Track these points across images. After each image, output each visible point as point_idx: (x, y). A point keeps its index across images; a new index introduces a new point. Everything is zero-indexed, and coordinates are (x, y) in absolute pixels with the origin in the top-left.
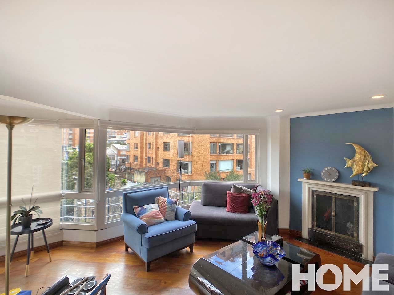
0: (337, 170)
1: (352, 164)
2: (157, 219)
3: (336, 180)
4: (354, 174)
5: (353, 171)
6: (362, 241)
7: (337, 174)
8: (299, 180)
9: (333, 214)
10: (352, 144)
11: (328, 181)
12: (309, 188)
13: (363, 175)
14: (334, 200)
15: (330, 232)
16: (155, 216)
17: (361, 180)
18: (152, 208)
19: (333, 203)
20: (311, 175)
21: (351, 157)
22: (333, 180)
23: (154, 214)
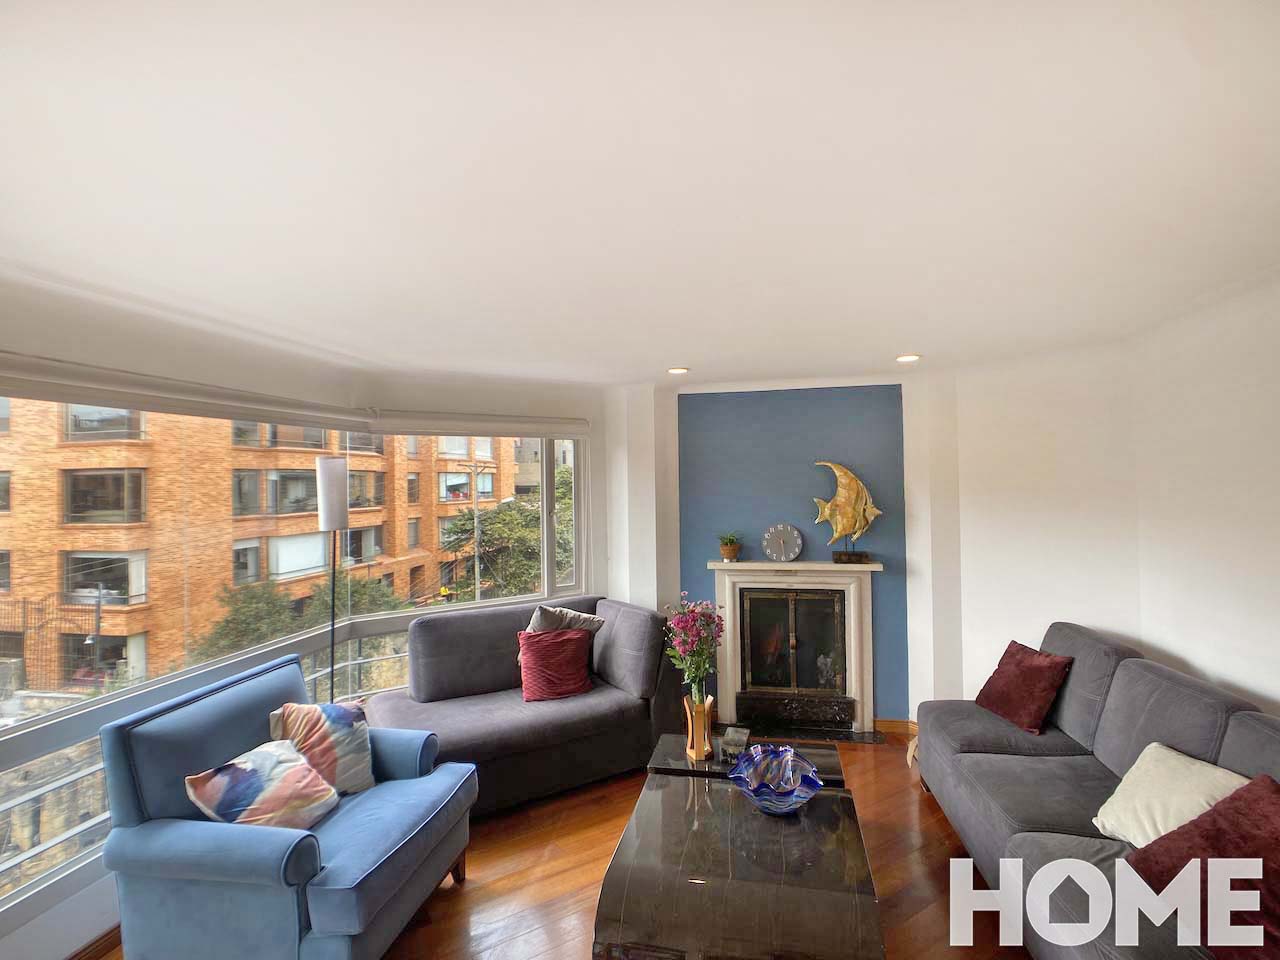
0: (799, 531)
1: (833, 511)
2: (317, 798)
3: (798, 556)
4: (836, 535)
5: (834, 528)
6: (853, 691)
7: (799, 541)
8: (710, 566)
9: (793, 641)
10: (829, 464)
11: (778, 561)
12: (734, 584)
13: (855, 537)
14: (791, 607)
15: (785, 690)
16: (304, 791)
17: (850, 549)
18: (280, 762)
19: (791, 615)
20: (739, 550)
21: (830, 496)
22: (792, 556)
23: (302, 785)
